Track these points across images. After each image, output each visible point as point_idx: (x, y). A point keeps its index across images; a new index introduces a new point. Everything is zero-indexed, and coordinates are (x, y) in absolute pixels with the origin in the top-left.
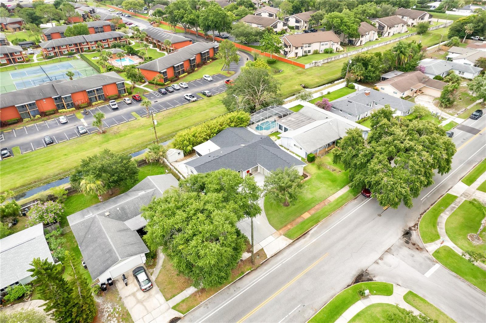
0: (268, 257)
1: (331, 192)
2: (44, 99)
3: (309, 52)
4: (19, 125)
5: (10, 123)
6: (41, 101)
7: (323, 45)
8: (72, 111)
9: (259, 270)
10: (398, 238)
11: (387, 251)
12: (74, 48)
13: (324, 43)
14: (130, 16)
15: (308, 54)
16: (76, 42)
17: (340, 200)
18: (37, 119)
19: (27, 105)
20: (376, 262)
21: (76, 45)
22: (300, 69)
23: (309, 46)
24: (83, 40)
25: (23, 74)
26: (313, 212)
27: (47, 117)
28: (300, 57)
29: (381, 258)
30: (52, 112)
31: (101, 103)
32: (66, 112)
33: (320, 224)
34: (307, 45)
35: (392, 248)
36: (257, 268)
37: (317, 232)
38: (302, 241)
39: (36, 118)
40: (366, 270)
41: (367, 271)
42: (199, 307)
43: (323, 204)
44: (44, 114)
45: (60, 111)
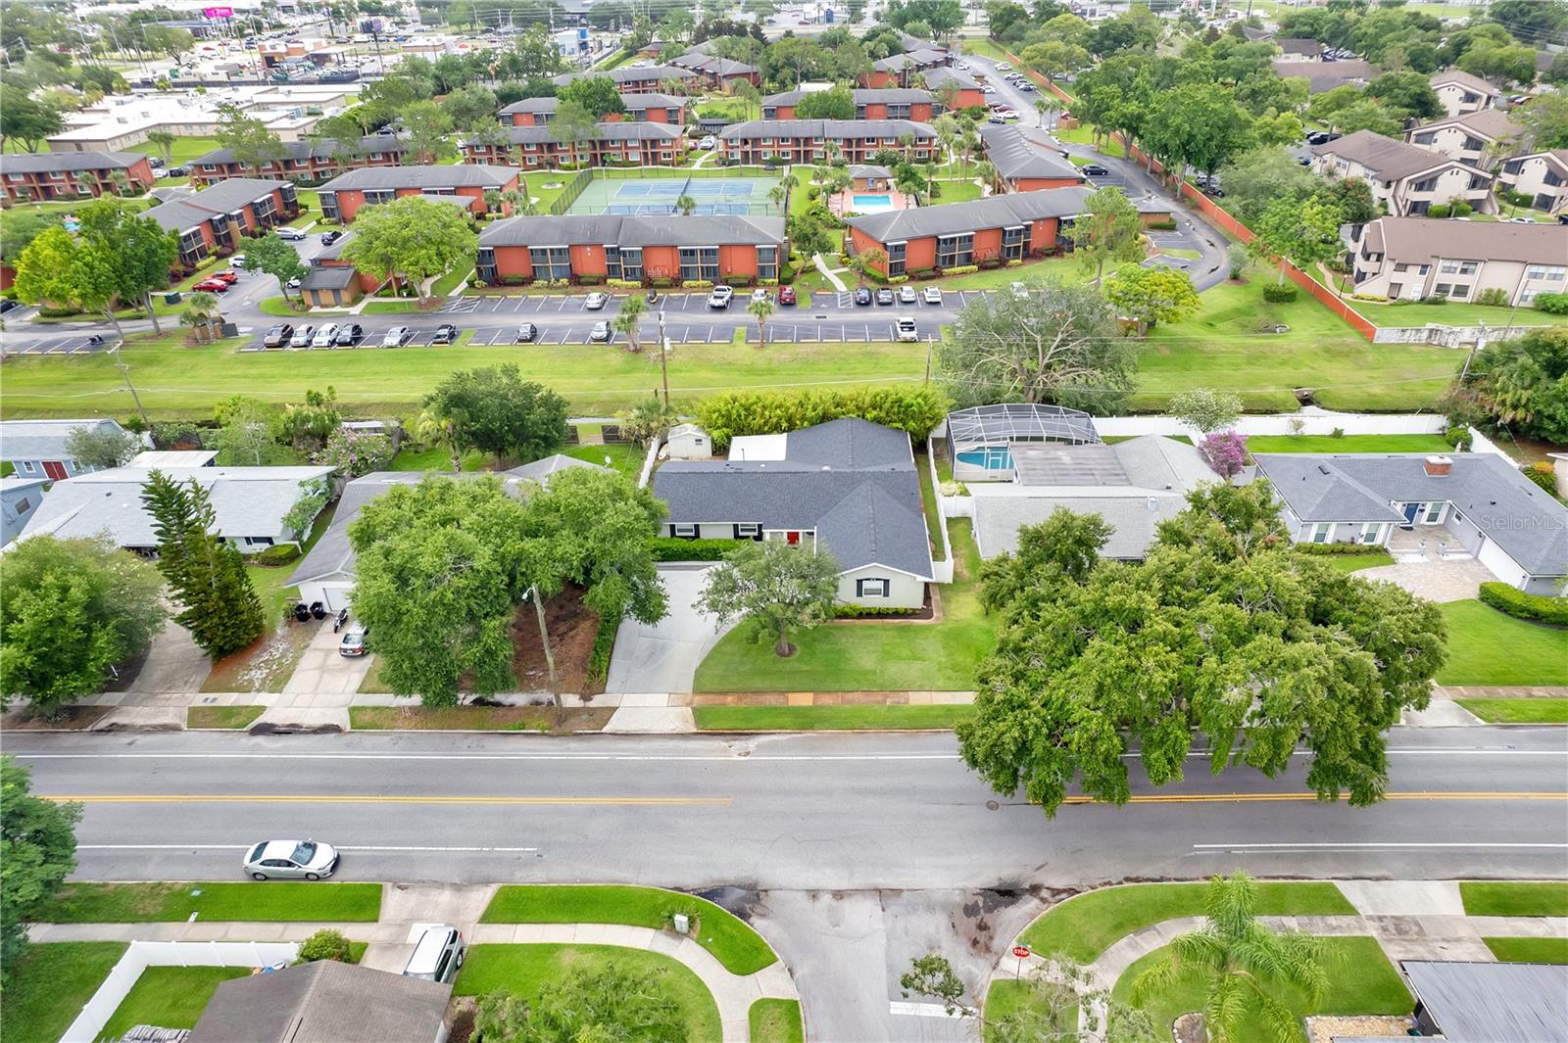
0: (604, 730)
1: (940, 684)
2: (590, 245)
3: (1461, 291)
4: (520, 290)
5: (508, 281)
6: (583, 249)
7: (1535, 276)
8: (633, 287)
9: (556, 741)
10: (961, 884)
11: (880, 891)
12: (789, 149)
13: (1542, 269)
14: (1030, 90)
15: (1450, 298)
16: (799, 135)
17: (942, 713)
18: (560, 288)
19: (551, 250)
20: (814, 894)
21: (797, 140)
22: (1352, 338)
23: (1464, 271)
24: (817, 132)
25: (643, 190)
26: (827, 700)
27: (579, 287)
28: (1410, 302)
29: (838, 895)
30: (592, 280)
31: (704, 287)
32: (619, 287)
33: (809, 734)
34: (1459, 265)
35: (905, 894)
36: (557, 736)
37: (772, 747)
38: (719, 744)
39: (560, 284)
40: (766, 891)
41: (762, 895)
42: (386, 734)
43: (879, 698)
44: (577, 281)
45: (609, 281)
